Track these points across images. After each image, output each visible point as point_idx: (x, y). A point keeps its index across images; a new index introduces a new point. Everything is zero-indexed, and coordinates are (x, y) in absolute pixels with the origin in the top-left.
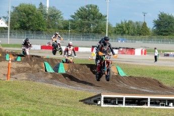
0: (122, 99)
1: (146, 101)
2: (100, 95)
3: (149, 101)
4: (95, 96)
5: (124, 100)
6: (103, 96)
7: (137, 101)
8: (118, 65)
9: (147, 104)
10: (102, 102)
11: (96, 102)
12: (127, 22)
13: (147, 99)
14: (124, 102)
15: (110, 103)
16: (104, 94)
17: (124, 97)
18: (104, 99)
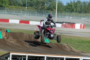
0: (25, 56)
1: (43, 59)
2: (9, 53)
4: (6, 54)
5: (27, 57)
6: (11, 54)
7: (38, 59)
10: (11, 58)
11: (7, 58)
13: (44, 57)
16: (12, 53)
17: (27, 55)
18: (12, 56)
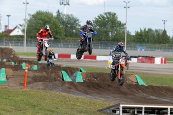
0: (141, 108)
1: (166, 111)
2: (119, 105)
3: (169, 110)
4: (113, 106)
5: (143, 110)
6: (122, 106)
7: (157, 111)
8: (137, 74)
9: (167, 114)
10: (121, 111)
11: (114, 111)
12: (147, 30)
13: (167, 109)
14: (143, 112)
15: (129, 113)
16: (122, 104)
17: (144, 106)
18: (123, 108)
